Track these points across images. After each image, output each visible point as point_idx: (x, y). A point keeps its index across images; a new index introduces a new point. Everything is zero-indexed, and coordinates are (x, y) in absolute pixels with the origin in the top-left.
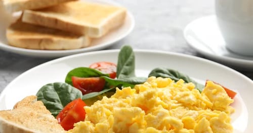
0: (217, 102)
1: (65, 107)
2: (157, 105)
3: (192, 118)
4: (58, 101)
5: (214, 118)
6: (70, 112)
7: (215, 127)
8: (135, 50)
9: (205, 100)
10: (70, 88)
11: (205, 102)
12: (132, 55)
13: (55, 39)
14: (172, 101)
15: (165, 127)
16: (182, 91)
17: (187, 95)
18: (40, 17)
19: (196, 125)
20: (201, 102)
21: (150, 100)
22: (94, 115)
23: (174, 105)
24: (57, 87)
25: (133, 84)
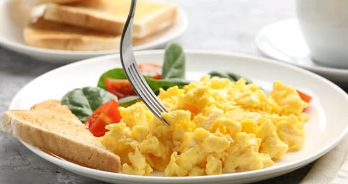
0: (287, 106)
1: (96, 111)
2: (209, 106)
3: (253, 121)
4: (87, 107)
5: (281, 122)
6: (102, 116)
7: (281, 132)
8: (186, 51)
9: (272, 103)
10: (102, 92)
11: (270, 105)
12: (182, 55)
13: (86, 39)
14: (229, 102)
15: (218, 129)
16: (242, 92)
17: (248, 95)
18: (66, 12)
19: (258, 129)
20: (266, 106)
21: (200, 98)
22: (131, 116)
23: (232, 107)
24: (86, 92)
25: (181, 85)
